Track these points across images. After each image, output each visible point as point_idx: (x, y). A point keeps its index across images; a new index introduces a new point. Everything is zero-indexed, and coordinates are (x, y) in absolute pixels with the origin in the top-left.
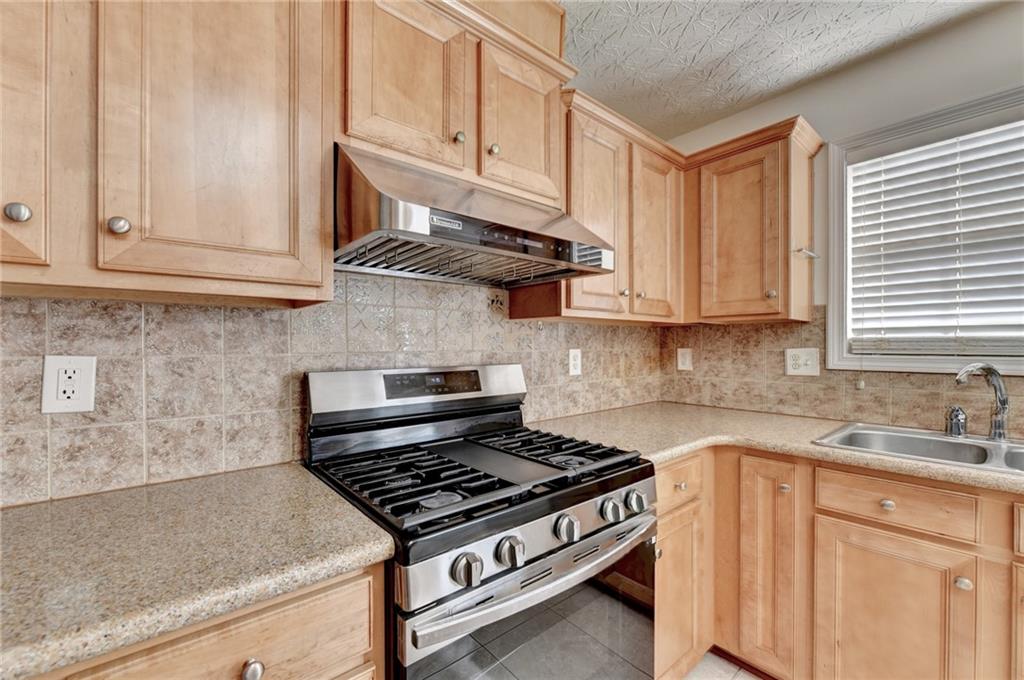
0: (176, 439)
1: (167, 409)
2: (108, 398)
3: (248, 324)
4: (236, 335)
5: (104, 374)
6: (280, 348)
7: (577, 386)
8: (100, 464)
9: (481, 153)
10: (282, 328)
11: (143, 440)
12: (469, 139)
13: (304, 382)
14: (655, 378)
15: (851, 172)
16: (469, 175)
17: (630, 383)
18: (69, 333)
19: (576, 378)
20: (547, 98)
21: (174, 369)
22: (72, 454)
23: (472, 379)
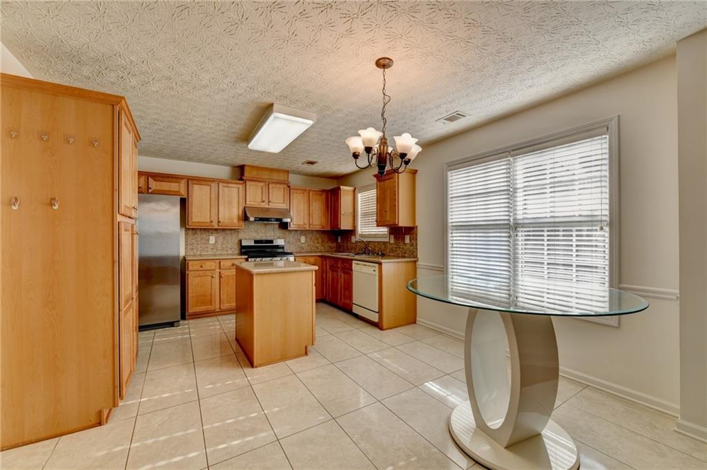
0: (223, 248)
1: (222, 244)
2: (216, 242)
3: (233, 232)
4: (231, 234)
5: (215, 239)
6: (238, 235)
7: (304, 245)
8: (215, 250)
9: (269, 202)
10: (238, 232)
11: (220, 248)
12: (267, 201)
13: (241, 241)
14: (334, 245)
15: (359, 195)
16: (267, 206)
17: (323, 245)
18: (212, 233)
19: (303, 243)
20: (284, 189)
21: (224, 238)
22: (212, 249)
23: (271, 242)
